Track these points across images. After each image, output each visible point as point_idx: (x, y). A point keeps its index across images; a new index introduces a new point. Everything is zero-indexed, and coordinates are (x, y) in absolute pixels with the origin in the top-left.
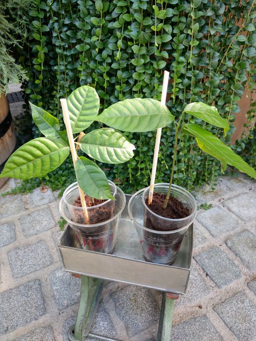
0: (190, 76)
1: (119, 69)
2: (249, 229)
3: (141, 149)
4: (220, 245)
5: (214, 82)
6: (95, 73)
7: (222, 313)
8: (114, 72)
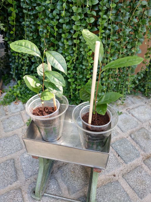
0: (110, 28)
1: (64, 23)
3: (79, 76)
4: (127, 137)
5: (125, 32)
6: (49, 26)
7: (128, 179)
8: (61, 25)
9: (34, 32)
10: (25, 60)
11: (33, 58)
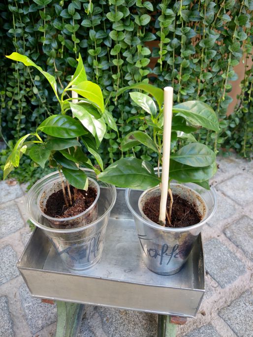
1: (91, 28)
2: (247, 214)
3: (124, 129)
4: (218, 236)
5: (209, 41)
6: (61, 34)
7: (229, 319)
8: (85, 32)
9: (33, 48)
10: (20, 102)
11: (35, 98)
